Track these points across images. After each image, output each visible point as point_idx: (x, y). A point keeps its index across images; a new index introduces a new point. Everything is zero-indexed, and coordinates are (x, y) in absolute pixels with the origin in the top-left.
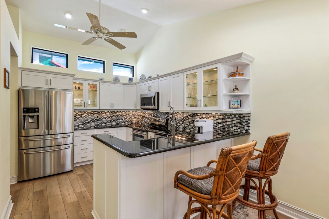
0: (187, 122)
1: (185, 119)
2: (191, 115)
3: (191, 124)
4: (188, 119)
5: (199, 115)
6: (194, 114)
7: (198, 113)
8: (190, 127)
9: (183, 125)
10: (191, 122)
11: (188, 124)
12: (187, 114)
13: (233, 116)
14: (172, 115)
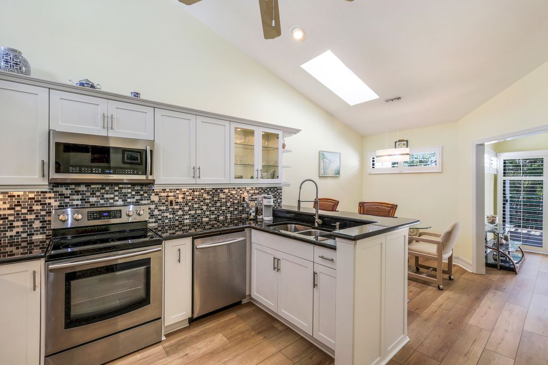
0: (202, 205)
1: (196, 200)
2: (211, 193)
3: (210, 207)
4: (205, 199)
5: (226, 191)
6: (216, 190)
7: (224, 189)
8: (208, 213)
9: (193, 212)
10: (210, 205)
11: (205, 208)
12: (202, 191)
13: (268, 190)
14: (157, 197)
